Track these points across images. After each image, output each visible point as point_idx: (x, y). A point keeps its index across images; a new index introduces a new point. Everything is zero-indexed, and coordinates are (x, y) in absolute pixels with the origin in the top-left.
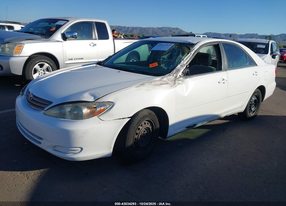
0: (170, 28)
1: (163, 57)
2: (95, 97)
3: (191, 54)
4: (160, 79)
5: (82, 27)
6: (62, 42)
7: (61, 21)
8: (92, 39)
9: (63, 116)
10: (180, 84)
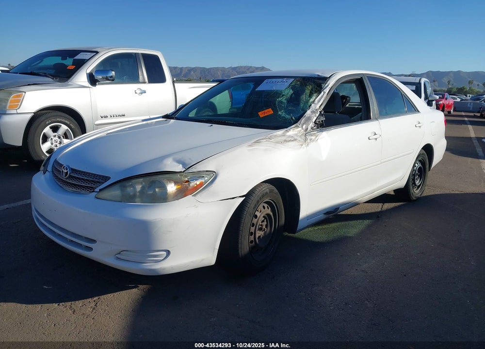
0: (251, 67)
1: (280, 99)
2: (184, 165)
3: (324, 93)
4: (283, 133)
5: (120, 64)
6: (89, 87)
7: (85, 53)
8: (139, 82)
9: (131, 198)
10: (313, 141)
